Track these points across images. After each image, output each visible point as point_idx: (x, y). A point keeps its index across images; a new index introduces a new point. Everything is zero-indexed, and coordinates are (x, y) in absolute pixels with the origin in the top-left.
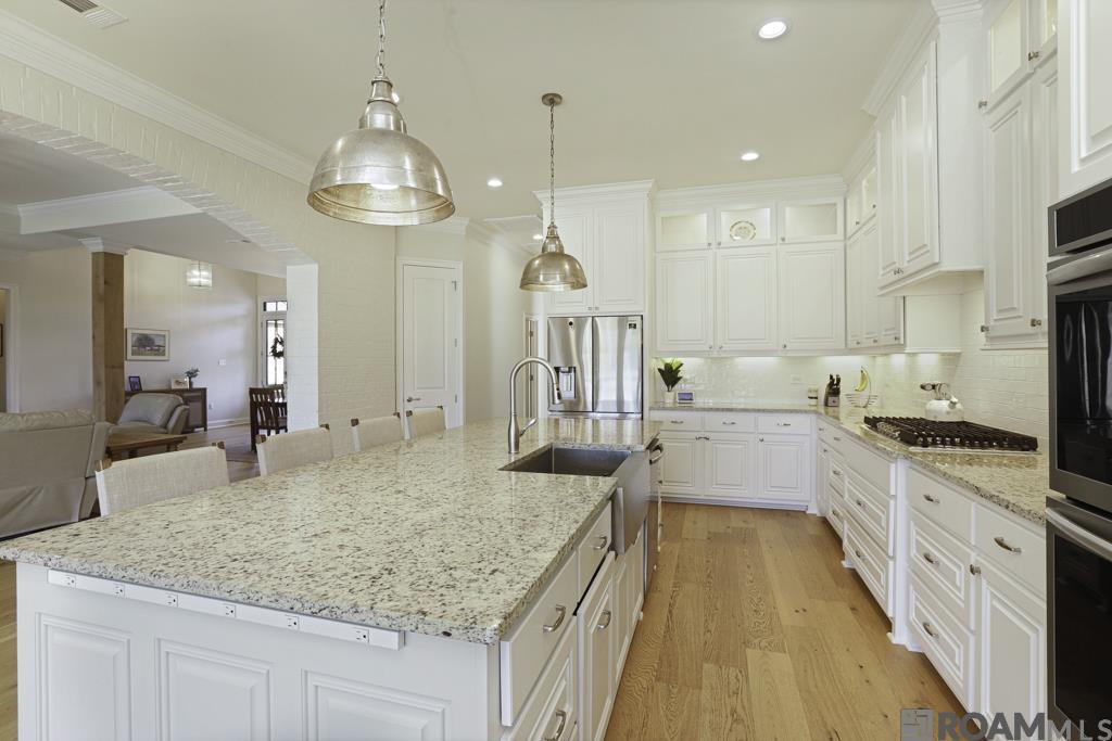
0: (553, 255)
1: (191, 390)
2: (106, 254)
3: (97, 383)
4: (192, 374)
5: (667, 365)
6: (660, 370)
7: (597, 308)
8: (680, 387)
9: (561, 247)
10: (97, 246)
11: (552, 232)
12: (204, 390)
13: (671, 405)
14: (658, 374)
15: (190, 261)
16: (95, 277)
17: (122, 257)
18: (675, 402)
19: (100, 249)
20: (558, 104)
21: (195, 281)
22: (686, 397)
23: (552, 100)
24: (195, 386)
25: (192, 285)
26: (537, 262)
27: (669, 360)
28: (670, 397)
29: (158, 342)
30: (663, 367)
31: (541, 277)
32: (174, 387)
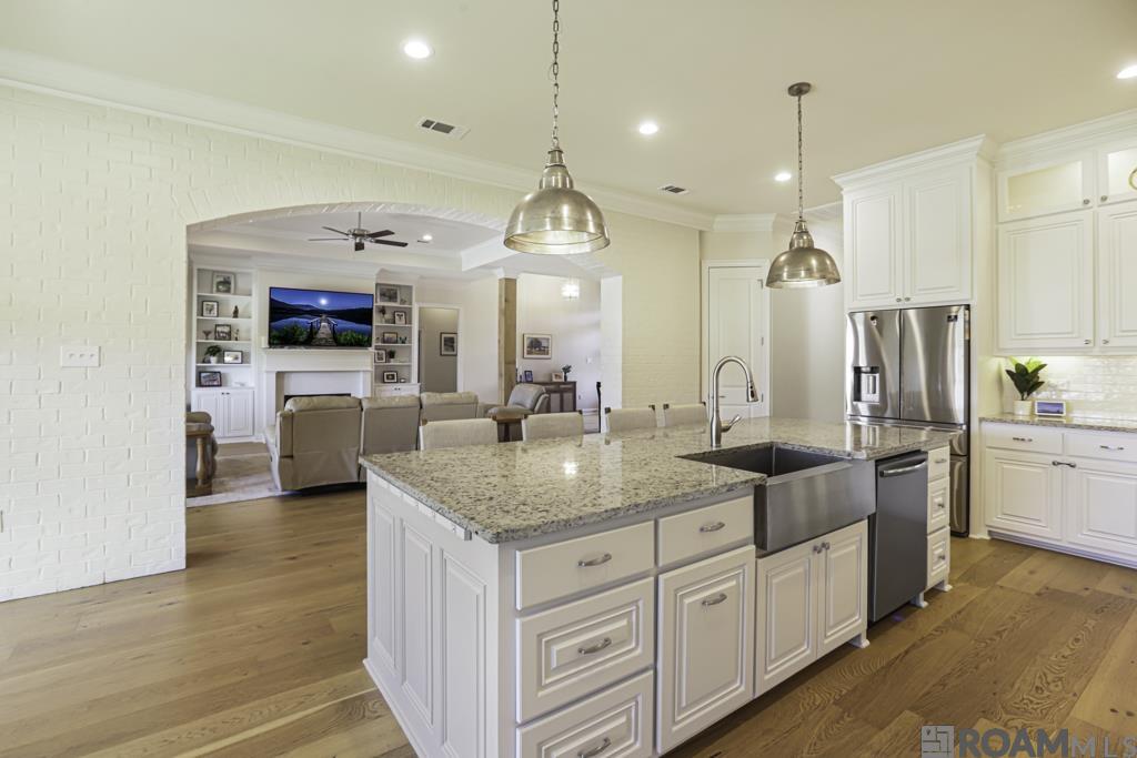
0: (800, 250)
1: (566, 383)
2: (506, 279)
3: (500, 375)
4: (567, 370)
5: (1018, 366)
6: (1009, 372)
7: (908, 299)
8: (1041, 395)
9: (811, 241)
10: (500, 274)
11: (800, 227)
12: (574, 383)
13: (1027, 419)
14: (1006, 378)
15: (563, 279)
16: (500, 296)
17: (515, 280)
18: (1032, 413)
19: (503, 276)
20: (806, 92)
21: (566, 294)
22: (1047, 408)
23: (799, 90)
24: (569, 380)
25: (565, 298)
26: (783, 258)
27: (1023, 361)
28: (1023, 408)
29: (544, 344)
30: (1014, 370)
31: (785, 275)
32: (554, 380)
